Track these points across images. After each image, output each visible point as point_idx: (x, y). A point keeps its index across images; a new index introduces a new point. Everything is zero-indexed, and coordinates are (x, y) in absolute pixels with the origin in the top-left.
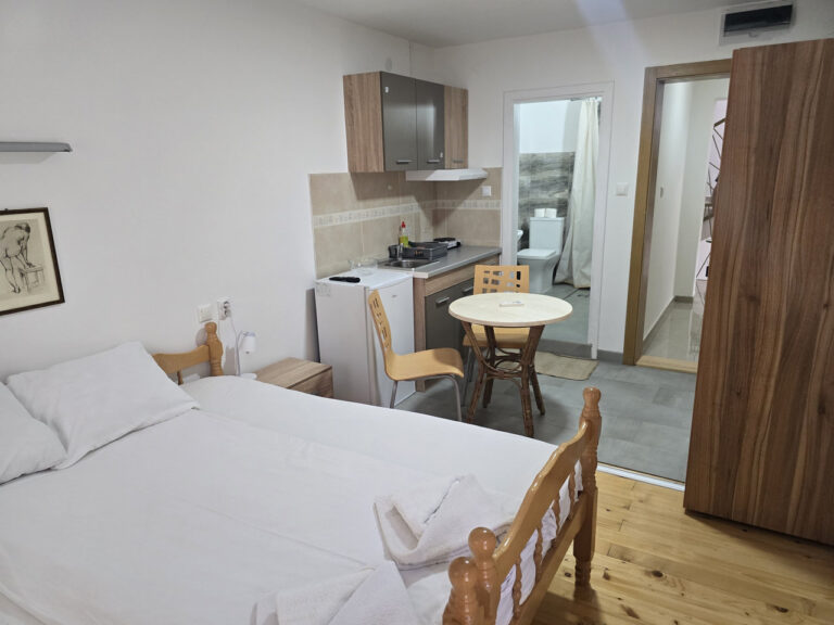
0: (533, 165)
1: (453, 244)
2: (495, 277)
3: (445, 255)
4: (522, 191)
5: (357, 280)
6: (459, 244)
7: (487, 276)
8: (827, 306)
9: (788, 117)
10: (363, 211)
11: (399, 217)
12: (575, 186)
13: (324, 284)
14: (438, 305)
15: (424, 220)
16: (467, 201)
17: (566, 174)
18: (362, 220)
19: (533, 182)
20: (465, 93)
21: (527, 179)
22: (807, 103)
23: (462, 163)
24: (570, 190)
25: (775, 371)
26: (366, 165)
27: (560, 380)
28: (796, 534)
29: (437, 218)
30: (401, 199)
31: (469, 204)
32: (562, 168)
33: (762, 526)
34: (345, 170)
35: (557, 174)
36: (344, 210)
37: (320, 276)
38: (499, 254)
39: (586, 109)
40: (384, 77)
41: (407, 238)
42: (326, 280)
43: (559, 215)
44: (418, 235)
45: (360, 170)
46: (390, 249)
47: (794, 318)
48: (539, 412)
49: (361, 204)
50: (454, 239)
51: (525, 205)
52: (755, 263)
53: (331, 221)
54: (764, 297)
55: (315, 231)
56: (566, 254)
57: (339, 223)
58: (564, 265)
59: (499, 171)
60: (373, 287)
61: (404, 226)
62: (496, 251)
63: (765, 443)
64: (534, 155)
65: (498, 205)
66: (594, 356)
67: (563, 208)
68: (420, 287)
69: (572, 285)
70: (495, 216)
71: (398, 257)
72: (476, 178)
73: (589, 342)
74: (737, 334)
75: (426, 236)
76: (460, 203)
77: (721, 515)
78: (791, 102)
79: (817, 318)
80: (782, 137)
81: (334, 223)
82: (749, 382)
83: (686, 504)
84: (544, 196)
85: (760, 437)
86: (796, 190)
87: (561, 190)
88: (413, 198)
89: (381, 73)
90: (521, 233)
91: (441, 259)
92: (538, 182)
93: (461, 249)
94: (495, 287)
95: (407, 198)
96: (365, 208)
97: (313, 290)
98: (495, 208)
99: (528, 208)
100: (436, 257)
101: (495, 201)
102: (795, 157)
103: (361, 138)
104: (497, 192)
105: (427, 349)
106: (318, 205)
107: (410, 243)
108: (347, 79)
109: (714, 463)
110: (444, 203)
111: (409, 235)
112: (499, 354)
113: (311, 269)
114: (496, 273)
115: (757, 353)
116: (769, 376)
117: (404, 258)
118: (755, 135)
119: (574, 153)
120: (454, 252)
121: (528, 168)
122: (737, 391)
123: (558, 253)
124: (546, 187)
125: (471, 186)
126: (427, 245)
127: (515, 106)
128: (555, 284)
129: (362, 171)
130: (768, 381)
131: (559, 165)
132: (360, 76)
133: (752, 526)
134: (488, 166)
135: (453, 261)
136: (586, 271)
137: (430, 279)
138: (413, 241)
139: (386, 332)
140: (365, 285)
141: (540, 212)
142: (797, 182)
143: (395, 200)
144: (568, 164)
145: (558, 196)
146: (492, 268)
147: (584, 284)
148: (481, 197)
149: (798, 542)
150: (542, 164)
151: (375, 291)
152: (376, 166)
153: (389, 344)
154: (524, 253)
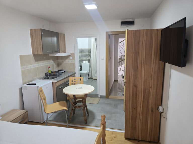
0: (82, 51)
1: (63, 71)
2: (75, 80)
3: (61, 74)
4: (80, 57)
5: (35, 84)
6: (65, 71)
7: (73, 80)
8: (151, 87)
9: (140, 46)
10: (37, 64)
11: (48, 65)
12: (91, 56)
13: (25, 86)
14: (60, 89)
15: (55, 66)
16: (66, 61)
17: (89, 53)
18: (37, 67)
19: (82, 55)
20: (64, 35)
21: (80, 54)
22: (143, 43)
23: (64, 52)
24: (90, 57)
25: (142, 103)
26: (37, 53)
27: (92, 104)
28: (149, 141)
29: (58, 65)
30: (48, 61)
31: (67, 61)
32: (88, 52)
33: (142, 140)
34: (31, 54)
35: (87, 53)
36: (31, 64)
37: (24, 84)
38: (75, 73)
39: (93, 40)
40: (42, 30)
41: (50, 70)
42: (26, 85)
43: (88, 63)
44: (53, 69)
45: (36, 54)
46: (45, 74)
47: (145, 90)
48: (88, 115)
49: (36, 62)
50: (63, 70)
51: (80, 60)
52: (136, 78)
53: (27, 68)
54: (138, 86)
55: (22, 71)
56: (90, 72)
57: (30, 68)
58: (90, 74)
59: (74, 54)
60: (40, 86)
61: (49, 67)
62: (74, 73)
63: (141, 120)
64: (82, 49)
65: (74, 62)
66: (99, 97)
67: (89, 61)
68: (54, 84)
69: (92, 78)
70: (74, 64)
71: (48, 76)
72: (68, 55)
73: (98, 94)
74: (133, 95)
75: (56, 70)
76: (64, 61)
77: (133, 139)
78: (140, 43)
79: (149, 90)
80: (139, 50)
81: (28, 68)
82: (137, 106)
83: (125, 137)
84: (84, 58)
85: (140, 119)
86: (143, 62)
87: (88, 57)
88: (52, 60)
89: (41, 29)
90: (80, 67)
91: (60, 76)
92: (83, 55)
93: (65, 72)
94: (75, 83)
95: (50, 60)
96: (38, 63)
97: (21, 88)
98: (73, 62)
99: (81, 61)
100: (59, 75)
101: (73, 61)
102: (142, 55)
103: (36, 45)
104: (74, 58)
105: (57, 102)
106: (22, 64)
107: (51, 72)
108: (31, 30)
109: (131, 126)
110: (60, 61)
111: (51, 70)
112: (77, 101)
113: (21, 81)
114: (75, 79)
115: (138, 99)
116: (141, 104)
117: (50, 76)
118: (133, 49)
119: (91, 49)
120: (64, 73)
121: (80, 52)
122: (134, 108)
123: (89, 71)
124: (85, 56)
125: (67, 57)
126: (56, 72)
127: (77, 38)
128: (88, 78)
129: (37, 54)
130: (141, 105)
131: (88, 51)
132: (35, 29)
133: (140, 140)
134: (71, 52)
135: (64, 76)
136: (95, 75)
137: (57, 82)
138: (52, 71)
139: (45, 99)
140: (38, 86)
141: (84, 62)
142: (143, 60)
143: (47, 61)
144: (89, 51)
145: (88, 58)
146: (74, 78)
147: (95, 78)
148: (70, 60)
149: (150, 143)
150: (84, 51)
151: (41, 87)
152: (40, 53)
153: (46, 102)
154: (81, 72)
